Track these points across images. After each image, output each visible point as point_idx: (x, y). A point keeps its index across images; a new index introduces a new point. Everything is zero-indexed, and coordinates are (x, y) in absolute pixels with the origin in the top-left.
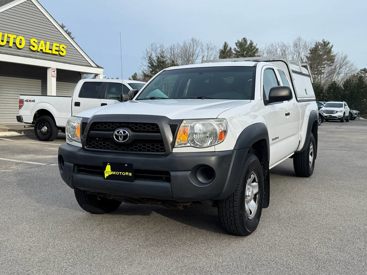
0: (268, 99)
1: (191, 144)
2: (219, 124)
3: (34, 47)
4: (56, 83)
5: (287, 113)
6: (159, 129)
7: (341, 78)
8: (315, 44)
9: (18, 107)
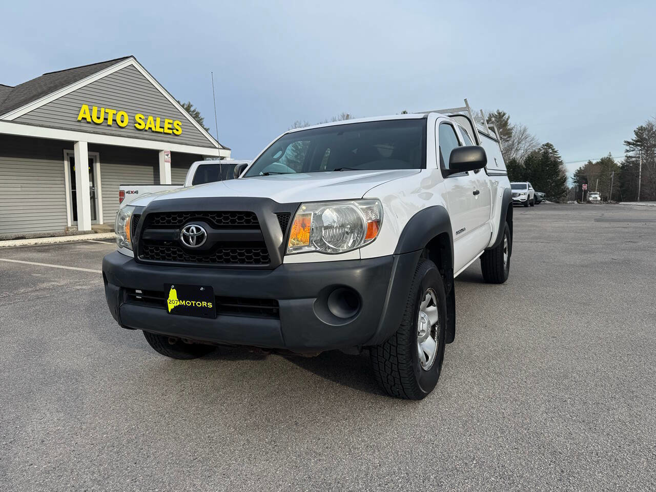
0: (447, 167)
1: (317, 248)
2: (367, 208)
3: (140, 124)
4: (171, 170)
5: (475, 191)
6: (258, 223)
7: (520, 155)
8: (488, 116)
9: (119, 202)
